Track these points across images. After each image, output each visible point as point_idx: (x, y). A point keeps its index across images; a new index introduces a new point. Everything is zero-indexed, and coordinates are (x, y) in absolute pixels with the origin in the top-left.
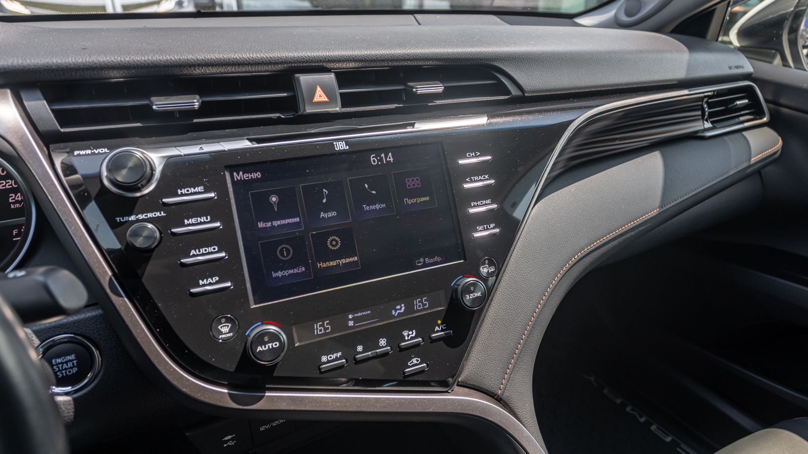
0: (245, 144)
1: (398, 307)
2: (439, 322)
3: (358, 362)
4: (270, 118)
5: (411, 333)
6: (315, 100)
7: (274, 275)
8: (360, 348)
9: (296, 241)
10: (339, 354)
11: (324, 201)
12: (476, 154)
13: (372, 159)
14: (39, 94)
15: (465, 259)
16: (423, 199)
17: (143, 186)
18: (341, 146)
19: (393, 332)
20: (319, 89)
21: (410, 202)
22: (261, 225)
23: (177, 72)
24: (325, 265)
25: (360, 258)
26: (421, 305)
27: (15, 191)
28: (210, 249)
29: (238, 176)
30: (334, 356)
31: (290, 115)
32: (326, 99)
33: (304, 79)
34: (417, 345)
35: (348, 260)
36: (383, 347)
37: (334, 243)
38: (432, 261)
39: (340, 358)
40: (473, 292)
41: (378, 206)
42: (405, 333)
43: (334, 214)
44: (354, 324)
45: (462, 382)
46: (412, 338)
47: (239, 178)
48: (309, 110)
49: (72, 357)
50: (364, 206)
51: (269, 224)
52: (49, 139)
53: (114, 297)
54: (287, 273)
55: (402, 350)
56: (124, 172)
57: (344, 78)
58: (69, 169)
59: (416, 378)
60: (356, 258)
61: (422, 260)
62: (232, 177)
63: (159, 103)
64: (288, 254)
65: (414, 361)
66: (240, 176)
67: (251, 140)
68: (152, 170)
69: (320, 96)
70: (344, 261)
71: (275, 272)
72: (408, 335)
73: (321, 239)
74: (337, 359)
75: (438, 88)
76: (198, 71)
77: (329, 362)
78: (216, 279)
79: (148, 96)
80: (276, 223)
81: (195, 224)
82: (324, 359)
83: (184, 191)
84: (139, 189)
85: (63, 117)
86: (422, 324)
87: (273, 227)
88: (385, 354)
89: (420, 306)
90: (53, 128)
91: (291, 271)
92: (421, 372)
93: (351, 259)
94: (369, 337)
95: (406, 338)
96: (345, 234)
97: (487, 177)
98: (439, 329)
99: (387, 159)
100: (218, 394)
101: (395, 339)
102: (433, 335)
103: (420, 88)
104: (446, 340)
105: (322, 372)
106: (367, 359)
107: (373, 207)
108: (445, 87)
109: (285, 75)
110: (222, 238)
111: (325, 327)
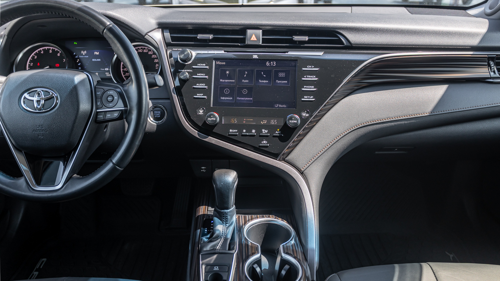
0: (223, 52)
1: (264, 121)
2: (278, 130)
3: (242, 135)
4: (235, 45)
5: (265, 131)
6: (252, 39)
7: (221, 98)
8: (244, 131)
9: (232, 89)
10: (236, 131)
11: (245, 76)
12: (312, 67)
13: (267, 63)
14: (168, 31)
15: (296, 108)
16: (284, 82)
17: (188, 61)
18: (255, 57)
19: (259, 128)
20: (254, 35)
21: (279, 82)
22: (221, 80)
23: (207, 27)
24: (240, 99)
25: (253, 99)
26: (273, 122)
27: (157, 58)
28: (203, 85)
30: (234, 131)
31: (242, 45)
32: (256, 39)
33: (249, 32)
34: (268, 136)
35: (248, 99)
36: (253, 133)
37: (245, 91)
38: (282, 106)
39: (237, 132)
40: (293, 120)
41: (265, 81)
42: (263, 130)
43: (247, 81)
44: (245, 122)
45: (286, 160)
46: (266, 133)
48: (249, 43)
49: (159, 112)
50: (260, 80)
51: (224, 81)
52: (168, 45)
53: (173, 94)
55: (260, 136)
56: (183, 55)
57: (266, 32)
58: (171, 56)
59: (264, 149)
60: (252, 99)
61: (278, 105)
62: (216, 63)
63: (200, 36)
64: (228, 92)
65: (265, 142)
66: (218, 63)
67: (225, 51)
68: (192, 56)
69: (254, 38)
70: (247, 99)
71: (222, 97)
72: (264, 131)
73: (240, 89)
74: (235, 132)
75: (306, 38)
76: (214, 27)
77: (232, 132)
78: (202, 94)
79: (197, 34)
80: (226, 81)
81: (200, 76)
82: (231, 131)
83: (199, 65)
84: (187, 62)
85: (173, 39)
86: (271, 128)
87: (225, 82)
88: (254, 136)
89: (273, 123)
90: (169, 42)
91: (227, 98)
92: (267, 147)
93: (250, 99)
94: (249, 128)
95: (263, 132)
96: (250, 89)
97: (314, 77)
98: (277, 133)
99: (273, 64)
100: (195, 132)
101: (259, 131)
102: (274, 134)
103: (296, 38)
104: (280, 137)
105: (229, 135)
106: (246, 135)
107: (263, 81)
108: (309, 39)
109: (243, 30)
110: (207, 82)
111: (235, 121)
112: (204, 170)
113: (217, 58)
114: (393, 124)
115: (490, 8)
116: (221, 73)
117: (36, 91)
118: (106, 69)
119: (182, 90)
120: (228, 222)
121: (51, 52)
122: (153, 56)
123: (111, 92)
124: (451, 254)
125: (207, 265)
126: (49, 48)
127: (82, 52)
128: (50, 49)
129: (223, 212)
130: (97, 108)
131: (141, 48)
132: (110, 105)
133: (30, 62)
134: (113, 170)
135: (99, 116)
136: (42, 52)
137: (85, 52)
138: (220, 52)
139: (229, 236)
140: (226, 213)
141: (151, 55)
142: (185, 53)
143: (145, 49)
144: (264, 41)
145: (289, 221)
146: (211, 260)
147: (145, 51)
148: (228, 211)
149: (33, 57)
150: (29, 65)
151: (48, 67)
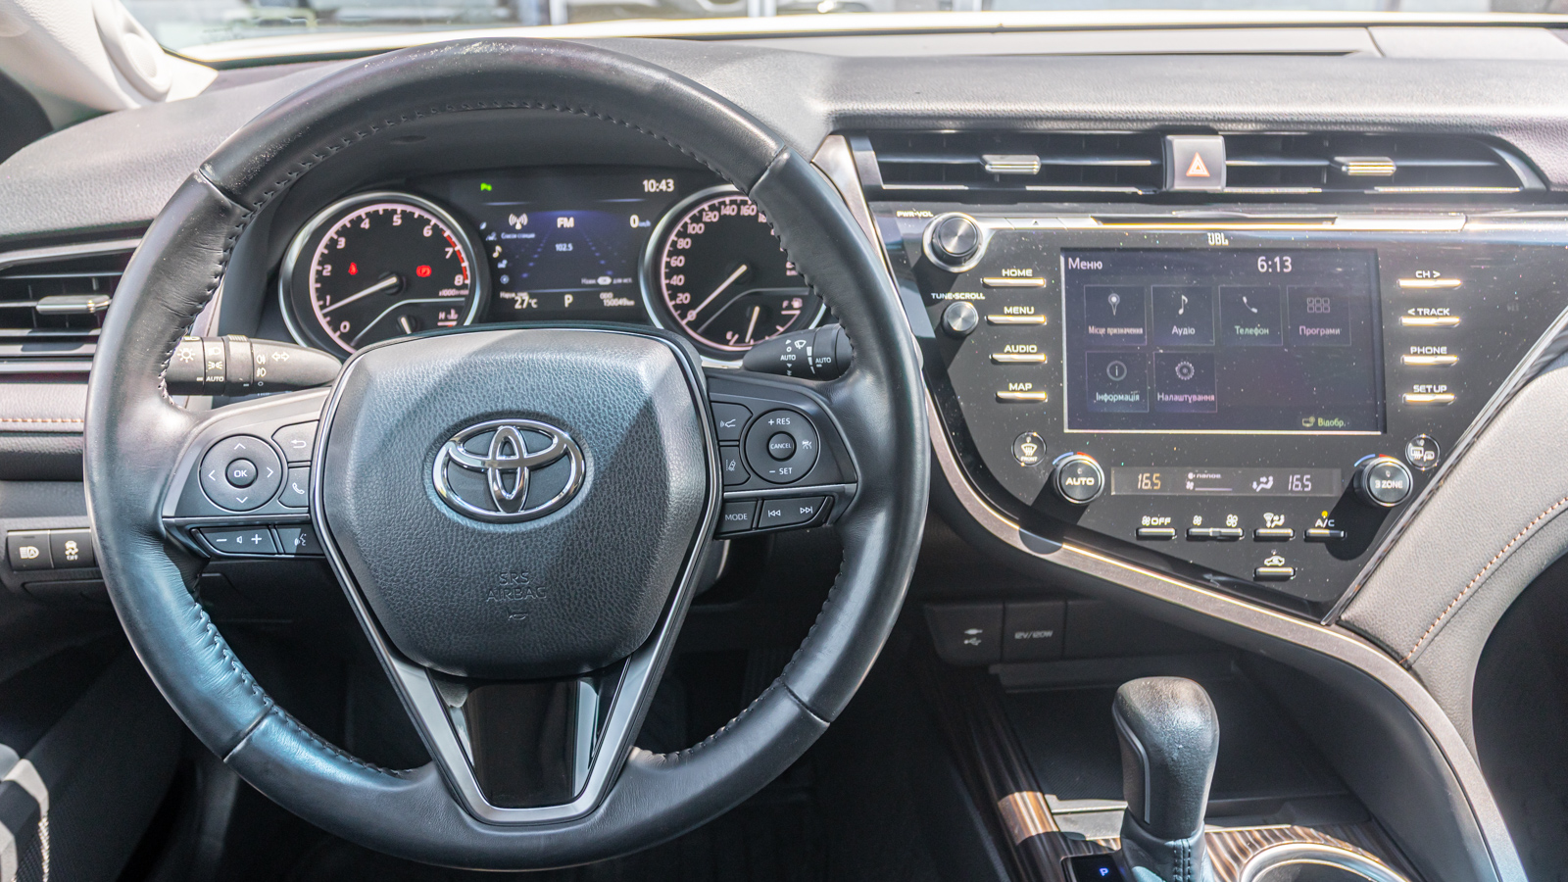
0: (1089, 223)
1: (1263, 479)
2: (1325, 514)
3: (1192, 538)
4: (1123, 193)
5: (1276, 518)
6: (1189, 173)
7: (1099, 397)
8: (1197, 520)
9: (1134, 359)
10: (1168, 520)
11: (1181, 311)
12: (1432, 275)
13: (1259, 263)
14: (868, 144)
15: (1384, 431)
16: (1330, 331)
17: (966, 260)
18: (1217, 240)
19: (1250, 511)
20: (1197, 157)
21: (1308, 332)
22: (1092, 330)
23: (1019, 125)
24: (1167, 398)
25: (1219, 398)
26: (1299, 483)
28: (1028, 348)
29: (1074, 262)
30: (1159, 521)
31: (1150, 191)
32: (1205, 173)
33: (1179, 144)
34: (1284, 539)
35: (1200, 398)
36: (1231, 527)
37: (1185, 370)
38: (1328, 423)
39: (1168, 526)
40: (1386, 479)
41: (1257, 331)
42: (1268, 516)
43: (1192, 331)
44: (1195, 487)
45: (1347, 622)
46: (1277, 527)
47: (1074, 266)
48: (1179, 186)
50: (1237, 327)
51: (1102, 331)
52: (873, 195)
54: (1114, 398)
55: (1259, 539)
56: (955, 240)
57: (1237, 145)
59: (1273, 585)
60: (1213, 398)
61: (1312, 419)
62: (1067, 263)
63: (997, 163)
64: (1120, 374)
65: (1276, 560)
66: (1078, 264)
67: (1097, 219)
68: (978, 241)
69: (1198, 168)
70: (1195, 398)
71: (1101, 393)
72: (1272, 521)
73: (1168, 361)
74: (1163, 526)
75: (1386, 167)
77: (1151, 526)
78: (1029, 386)
79: (979, 153)
80: (1112, 331)
81: (1016, 315)
82: (1146, 521)
83: (1009, 272)
84: (961, 264)
85: (890, 172)
86: (1298, 509)
87: (1106, 335)
88: (1234, 538)
89: (1297, 486)
90: (873, 183)
91: (1121, 397)
92: (1284, 578)
93: (1206, 398)
94: (1214, 510)
95: (1268, 525)
96: (1204, 361)
97: (1446, 311)
98: (1320, 528)
99: (1283, 266)
100: (1009, 531)
101: (1252, 521)
102: (1312, 531)
103: (1350, 166)
104: (1330, 543)
105: (1140, 537)
106: (1205, 538)
107: (1250, 331)
108: (1398, 168)
109: (1152, 139)
110: (1041, 337)
111: (1146, 482)
112: (975, 642)
113: (1075, 247)
116: (1086, 296)
117: (494, 429)
118: (600, 281)
119: (950, 371)
121: (397, 221)
123: (783, 421)
126: (390, 207)
127: (512, 219)
128: (394, 212)
129: (1174, 848)
130: (725, 487)
131: (733, 202)
132: (783, 471)
133: (320, 263)
135: (729, 517)
136: (366, 225)
137: (524, 219)
138: (1083, 222)
140: (1187, 853)
142: (960, 232)
143: (746, 203)
144: (1235, 176)
147: (748, 211)
149: (333, 242)
150: (319, 273)
151: (393, 280)
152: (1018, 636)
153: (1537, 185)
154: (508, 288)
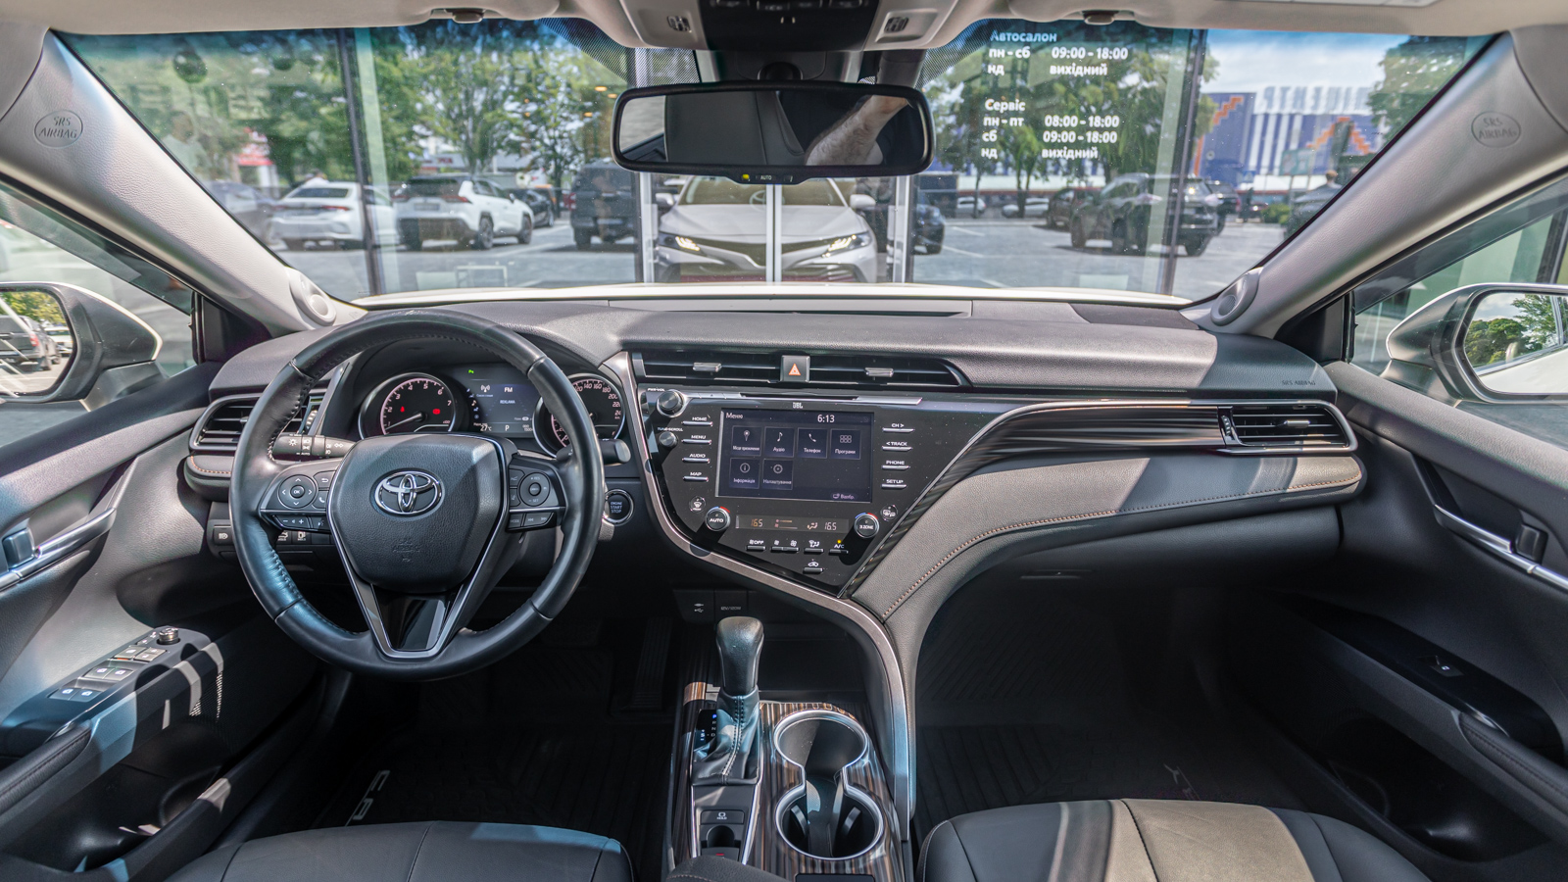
0: (739, 396)
1: (813, 524)
2: (839, 542)
3: (773, 551)
4: (759, 382)
5: (815, 542)
6: (791, 373)
7: (735, 480)
8: (777, 543)
9: (754, 463)
10: (762, 542)
11: (779, 440)
12: (900, 425)
13: (819, 418)
14: (640, 356)
15: (871, 502)
16: (850, 452)
17: (676, 412)
18: (798, 406)
19: (803, 537)
20: (795, 366)
21: (840, 452)
22: (735, 448)
23: (714, 348)
24: (768, 482)
25: (793, 483)
26: (830, 527)
27: (617, 400)
28: (701, 455)
30: (758, 542)
31: (774, 382)
32: (799, 373)
33: (786, 359)
34: (820, 553)
35: (784, 482)
36: (793, 546)
37: (778, 469)
38: (846, 497)
39: (762, 545)
40: (866, 524)
41: (815, 451)
42: (811, 542)
43: (783, 450)
44: (779, 526)
45: (854, 598)
46: (816, 547)
47: (729, 417)
48: (786, 380)
49: (620, 503)
50: (805, 449)
51: (740, 449)
52: (640, 380)
53: (646, 471)
54: (743, 481)
55: (806, 553)
56: (666, 400)
57: (816, 360)
58: (644, 400)
59: (812, 576)
60: (790, 483)
61: (838, 495)
62: (725, 415)
63: (698, 366)
64: (747, 470)
65: (814, 564)
66: (730, 415)
67: (742, 394)
68: (682, 403)
69: (795, 371)
70: (782, 482)
72: (813, 544)
73: (770, 464)
74: (759, 545)
75: (890, 372)
76: (723, 350)
77: (754, 545)
78: (700, 474)
79: (693, 361)
80: (744, 449)
81: (698, 439)
82: (751, 542)
83: (696, 419)
84: (673, 414)
85: (649, 370)
86: (826, 538)
87: (742, 450)
88: (794, 552)
90: (642, 375)
91: (746, 481)
92: (818, 573)
93: (787, 482)
94: (785, 537)
95: (811, 546)
96: (788, 465)
97: (905, 444)
98: (838, 547)
99: (830, 419)
100: (685, 544)
101: (803, 543)
102: (832, 550)
103: (872, 372)
104: (841, 556)
105: (748, 550)
106: (780, 551)
107: (811, 451)
108: (895, 374)
109: (775, 355)
110: (710, 450)
111: (758, 523)
112: (699, 611)
113: (728, 408)
114: (1050, 531)
115: (1222, 312)
116: (734, 435)
117: (404, 475)
118: (524, 419)
119: (663, 465)
120: (745, 720)
121: (426, 387)
122: (611, 396)
123: (537, 478)
124: (1174, 769)
125: (705, 809)
126: (423, 380)
127: (483, 387)
128: (425, 382)
129: (736, 700)
130: (510, 507)
131: (590, 382)
132: (535, 501)
133: (387, 406)
134: (535, 620)
135: (512, 521)
136: (411, 388)
137: (488, 387)
138: (735, 396)
139: (747, 749)
140: (741, 702)
141: (607, 394)
142: (671, 399)
143: (596, 382)
144: (813, 375)
145: (860, 716)
146: (711, 799)
147: (596, 387)
148: (745, 697)
149: (394, 396)
150: (386, 410)
151: (419, 415)
152: (723, 608)
153: (966, 384)
154: (478, 421)
